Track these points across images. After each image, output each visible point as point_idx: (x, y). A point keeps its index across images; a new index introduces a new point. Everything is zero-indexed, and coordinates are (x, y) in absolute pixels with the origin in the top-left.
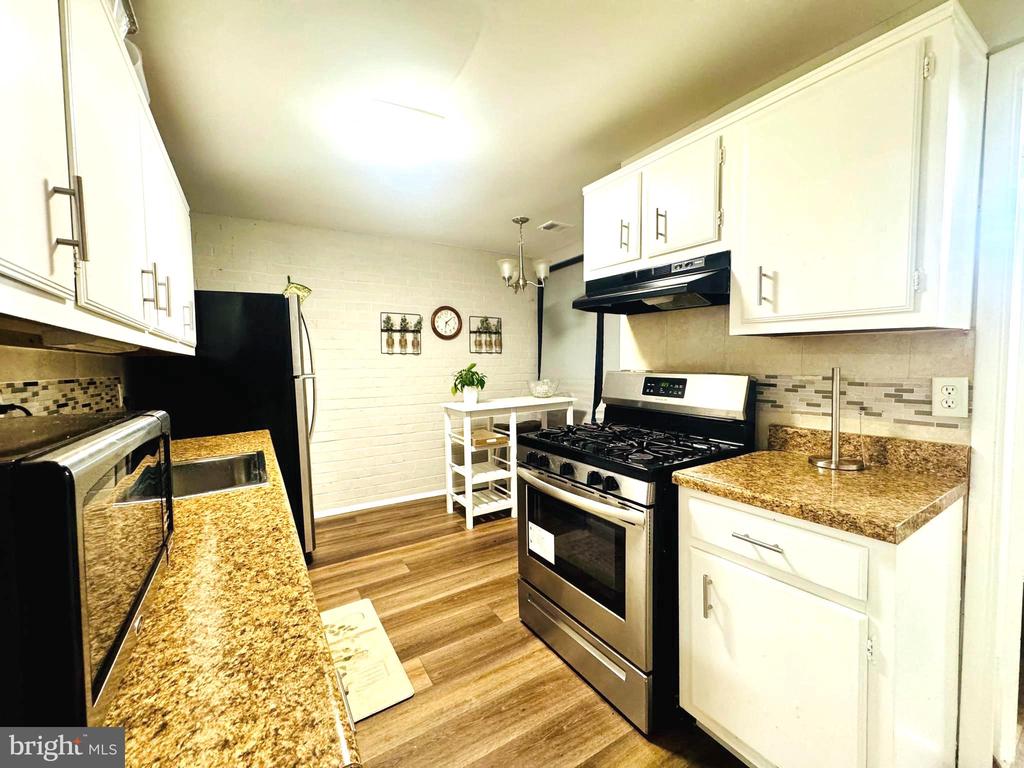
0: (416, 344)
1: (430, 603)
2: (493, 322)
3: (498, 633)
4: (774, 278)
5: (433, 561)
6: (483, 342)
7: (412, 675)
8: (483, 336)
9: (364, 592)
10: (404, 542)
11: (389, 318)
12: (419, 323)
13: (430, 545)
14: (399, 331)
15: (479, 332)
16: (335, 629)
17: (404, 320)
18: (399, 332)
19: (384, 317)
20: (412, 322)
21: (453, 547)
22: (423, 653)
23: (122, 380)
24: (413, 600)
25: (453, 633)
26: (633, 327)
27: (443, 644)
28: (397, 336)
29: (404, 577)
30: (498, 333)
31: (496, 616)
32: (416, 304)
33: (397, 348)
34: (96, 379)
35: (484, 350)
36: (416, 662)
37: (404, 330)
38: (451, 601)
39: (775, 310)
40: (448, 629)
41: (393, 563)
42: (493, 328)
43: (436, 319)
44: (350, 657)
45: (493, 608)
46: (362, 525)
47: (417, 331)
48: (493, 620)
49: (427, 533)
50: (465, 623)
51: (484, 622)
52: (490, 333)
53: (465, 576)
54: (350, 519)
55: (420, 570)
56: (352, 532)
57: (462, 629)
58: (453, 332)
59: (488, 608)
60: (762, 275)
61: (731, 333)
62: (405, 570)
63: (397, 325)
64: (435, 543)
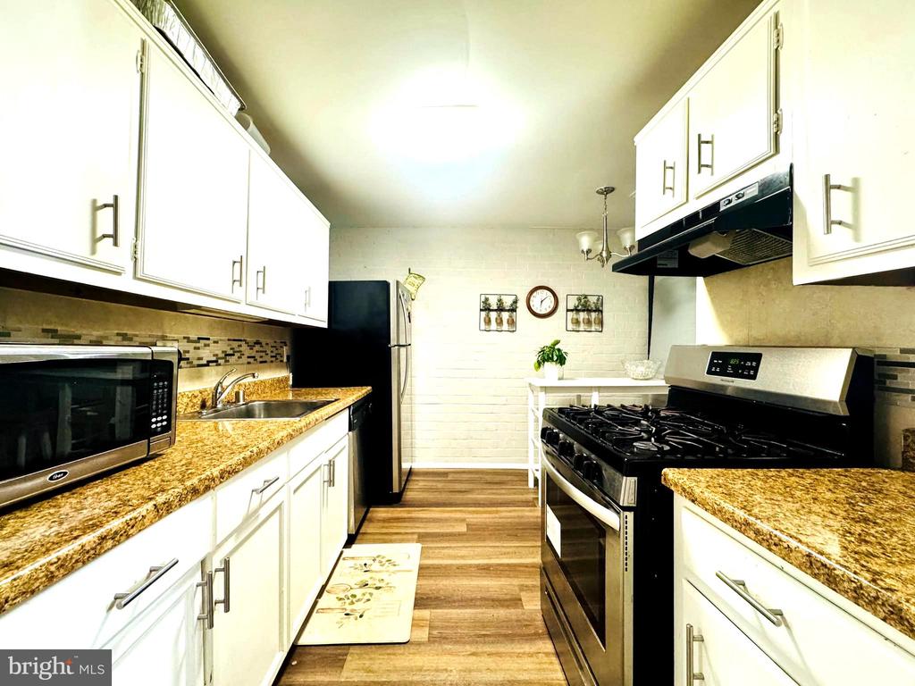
0: (512, 322)
1: (466, 565)
2: (593, 300)
3: (514, 617)
4: (854, 189)
5: (491, 528)
6: (581, 320)
7: (416, 624)
8: (581, 314)
9: (422, 538)
10: (477, 504)
11: (487, 299)
12: (515, 302)
13: (497, 512)
14: (495, 310)
15: (576, 310)
16: (384, 560)
17: (500, 300)
18: (497, 312)
19: (483, 299)
20: (508, 302)
21: (517, 520)
22: (436, 608)
23: (288, 344)
24: (455, 557)
25: (472, 600)
26: (710, 291)
27: (459, 607)
28: (493, 315)
29: (460, 534)
30: (599, 311)
31: (520, 600)
32: (512, 285)
33: (494, 325)
34: (263, 341)
35: (582, 328)
36: (426, 613)
37: (500, 309)
38: (486, 570)
39: (857, 239)
40: (468, 595)
41: (456, 520)
42: (593, 306)
43: (532, 298)
44: (380, 588)
45: (521, 590)
46: (450, 481)
47: (513, 310)
48: (516, 602)
49: (500, 501)
50: (487, 595)
51: (506, 600)
52: (589, 311)
53: (511, 550)
54: (443, 474)
55: (477, 533)
56: (440, 485)
57: (482, 599)
58: (549, 310)
59: (517, 588)
60: (829, 187)
61: (795, 283)
62: (463, 528)
63: (494, 304)
64: (501, 512)
